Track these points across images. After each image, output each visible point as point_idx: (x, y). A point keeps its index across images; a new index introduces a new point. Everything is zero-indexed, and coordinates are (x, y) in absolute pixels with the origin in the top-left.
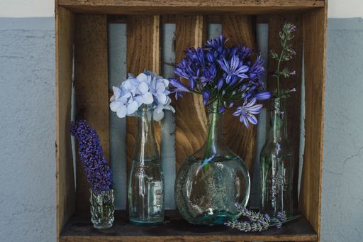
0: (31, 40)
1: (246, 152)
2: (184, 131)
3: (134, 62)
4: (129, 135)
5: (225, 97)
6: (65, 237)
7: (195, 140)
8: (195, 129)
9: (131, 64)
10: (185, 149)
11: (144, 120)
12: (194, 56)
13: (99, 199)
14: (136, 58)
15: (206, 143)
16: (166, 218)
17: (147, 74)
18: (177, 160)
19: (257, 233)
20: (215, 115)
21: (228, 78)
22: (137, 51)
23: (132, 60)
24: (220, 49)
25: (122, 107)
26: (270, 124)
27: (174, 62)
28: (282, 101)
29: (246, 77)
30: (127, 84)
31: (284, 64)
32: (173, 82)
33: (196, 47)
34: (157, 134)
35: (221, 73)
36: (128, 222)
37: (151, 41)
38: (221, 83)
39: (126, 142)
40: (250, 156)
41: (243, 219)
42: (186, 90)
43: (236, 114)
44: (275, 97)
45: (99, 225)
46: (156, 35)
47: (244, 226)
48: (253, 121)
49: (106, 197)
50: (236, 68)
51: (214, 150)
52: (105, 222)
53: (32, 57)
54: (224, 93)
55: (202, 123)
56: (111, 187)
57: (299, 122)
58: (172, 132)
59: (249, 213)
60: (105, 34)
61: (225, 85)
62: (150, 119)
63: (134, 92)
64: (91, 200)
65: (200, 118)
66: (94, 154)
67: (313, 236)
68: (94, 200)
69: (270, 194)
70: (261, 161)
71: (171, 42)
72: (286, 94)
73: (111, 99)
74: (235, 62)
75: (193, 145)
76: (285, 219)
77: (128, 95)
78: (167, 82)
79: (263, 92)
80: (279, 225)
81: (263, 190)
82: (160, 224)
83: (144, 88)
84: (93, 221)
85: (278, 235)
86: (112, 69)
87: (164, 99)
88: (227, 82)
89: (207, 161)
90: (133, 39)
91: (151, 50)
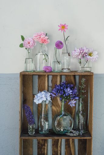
0: (11, 80)
1: (73, 112)
2: (54, 106)
3: (40, 87)
4: (39, 107)
5: (66, 98)
6: (21, 137)
7: (58, 109)
8: (58, 106)
9: (39, 87)
10: (55, 111)
11: (43, 104)
12: (57, 88)
13: (31, 127)
14: (41, 85)
15: (61, 111)
16: (49, 132)
17: (44, 92)
18: (52, 114)
19: (75, 136)
20: (63, 103)
21: (67, 94)
22: (41, 83)
23: (39, 86)
24: (65, 85)
25: (37, 101)
26: (79, 105)
27: (52, 86)
28: (82, 99)
29: (72, 94)
30: (39, 95)
31: (82, 89)
32: (51, 94)
33: (58, 85)
34: (47, 107)
35: (65, 93)
36: (39, 133)
37: (45, 80)
38: (65, 95)
39: (38, 109)
40: (73, 113)
41: (71, 132)
42: (55, 96)
43: (69, 104)
44: (80, 98)
45: (31, 134)
46: (46, 79)
47: (71, 135)
48: (74, 105)
49: (32, 126)
50: (69, 91)
51: (63, 113)
52: (32, 133)
53: (11, 85)
54: (66, 97)
55: (60, 104)
56: (34, 123)
57: (88, 104)
58: (51, 106)
59: (73, 131)
60: (32, 79)
61: (66, 96)
62: (45, 104)
63: (41, 97)
64: (28, 127)
65: (59, 102)
66: (29, 114)
67: (91, 138)
68: (29, 127)
69: (79, 125)
70: (76, 116)
71: (51, 81)
72: (83, 97)
73: (34, 98)
74: (69, 89)
75: (57, 110)
76: (83, 132)
77: (39, 98)
78: (50, 94)
79: (76, 97)
80: (81, 134)
81: (77, 124)
82: (48, 134)
83: (43, 96)
84: (29, 133)
85: (81, 137)
86: (34, 88)
87: (49, 99)
88: (67, 95)
89: (61, 116)
90: (40, 80)
91: (45, 83)
